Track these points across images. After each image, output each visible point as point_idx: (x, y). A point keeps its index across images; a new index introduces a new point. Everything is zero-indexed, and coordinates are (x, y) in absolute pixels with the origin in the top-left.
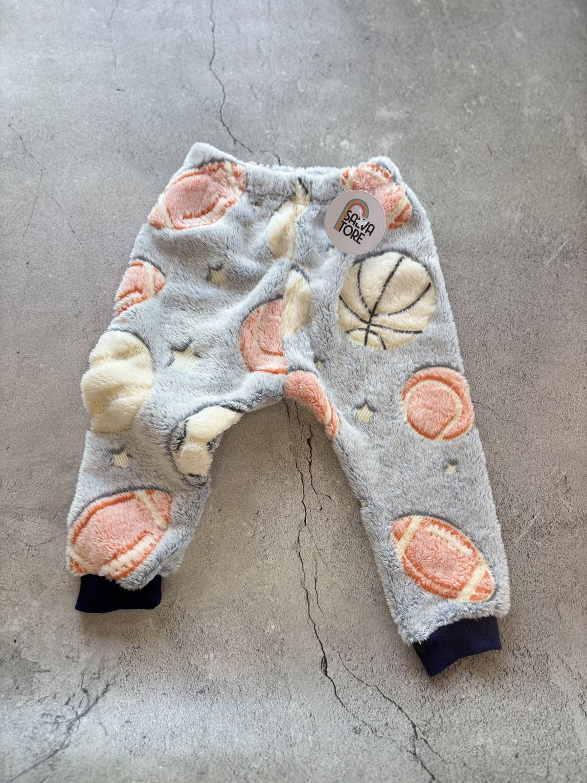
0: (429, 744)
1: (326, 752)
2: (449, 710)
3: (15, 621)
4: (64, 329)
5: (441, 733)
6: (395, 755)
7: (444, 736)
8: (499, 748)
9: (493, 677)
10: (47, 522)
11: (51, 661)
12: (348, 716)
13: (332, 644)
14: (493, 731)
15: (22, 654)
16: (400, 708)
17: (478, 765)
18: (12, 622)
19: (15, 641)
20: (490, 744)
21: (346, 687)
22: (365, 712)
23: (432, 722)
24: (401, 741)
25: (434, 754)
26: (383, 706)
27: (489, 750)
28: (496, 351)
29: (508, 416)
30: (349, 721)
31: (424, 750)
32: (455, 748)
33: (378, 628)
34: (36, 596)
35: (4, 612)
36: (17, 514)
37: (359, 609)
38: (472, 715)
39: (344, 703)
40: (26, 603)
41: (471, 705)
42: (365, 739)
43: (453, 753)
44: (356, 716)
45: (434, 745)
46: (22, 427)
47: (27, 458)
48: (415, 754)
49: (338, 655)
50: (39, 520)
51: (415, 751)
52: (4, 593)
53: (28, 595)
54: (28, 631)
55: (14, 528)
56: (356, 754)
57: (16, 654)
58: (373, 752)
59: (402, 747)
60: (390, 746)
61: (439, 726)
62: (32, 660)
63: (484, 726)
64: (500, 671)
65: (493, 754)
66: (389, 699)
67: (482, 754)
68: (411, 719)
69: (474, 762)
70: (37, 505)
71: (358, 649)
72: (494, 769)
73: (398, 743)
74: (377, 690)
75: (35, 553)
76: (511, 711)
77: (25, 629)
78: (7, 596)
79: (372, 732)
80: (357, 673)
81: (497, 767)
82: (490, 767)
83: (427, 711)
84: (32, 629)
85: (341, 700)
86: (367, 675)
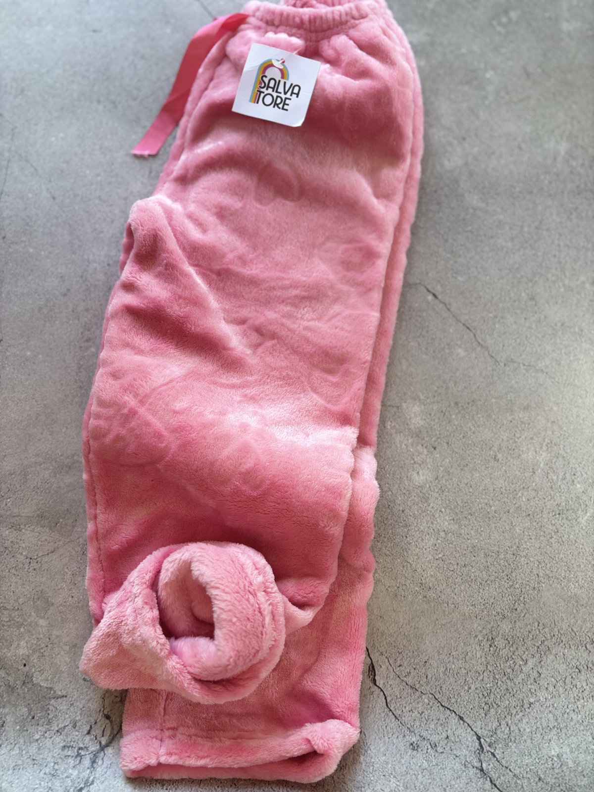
0: (497, 757)
1: (380, 773)
2: (517, 717)
3: (22, 643)
4: (51, 310)
5: (510, 744)
6: (460, 773)
7: (513, 747)
8: (578, 757)
9: (564, 676)
10: (48, 531)
11: (66, 685)
12: (403, 731)
13: (380, 649)
14: (569, 737)
15: (34, 679)
16: (461, 718)
17: (555, 778)
18: (18, 644)
19: (25, 665)
20: (566, 753)
21: (399, 697)
22: (422, 725)
23: (498, 732)
24: (466, 756)
25: (504, 768)
26: (442, 717)
27: (566, 760)
28: (546, 305)
29: (565, 378)
30: (404, 736)
31: (492, 765)
32: (527, 760)
33: (430, 628)
34: (42, 615)
35: (9, 633)
36: (13, 523)
37: (408, 608)
38: (543, 720)
39: (397, 716)
40: (31, 622)
41: (542, 709)
42: (424, 756)
43: (525, 767)
44: (412, 729)
45: (503, 758)
46: (12, 425)
47: (20, 459)
48: (482, 770)
49: (387, 660)
50: (38, 529)
51: (481, 766)
52: (6, 612)
53: (33, 614)
54: (38, 654)
55: (11, 540)
56: (415, 774)
57: (28, 680)
58: (434, 771)
59: (466, 763)
60: (453, 763)
61: (506, 736)
62: (45, 685)
63: (558, 733)
64: (572, 669)
65: (571, 764)
66: (448, 708)
67: (559, 765)
68: (474, 729)
69: (551, 776)
70: (35, 511)
71: (410, 652)
72: (575, 782)
73: (462, 758)
74: (434, 699)
75: (37, 566)
76: (587, 713)
77: (34, 651)
78: (10, 616)
79: (432, 747)
80: (410, 680)
81: (577, 780)
82: (569, 780)
83: (492, 719)
84: (42, 651)
85: (394, 713)
86: (421, 682)
